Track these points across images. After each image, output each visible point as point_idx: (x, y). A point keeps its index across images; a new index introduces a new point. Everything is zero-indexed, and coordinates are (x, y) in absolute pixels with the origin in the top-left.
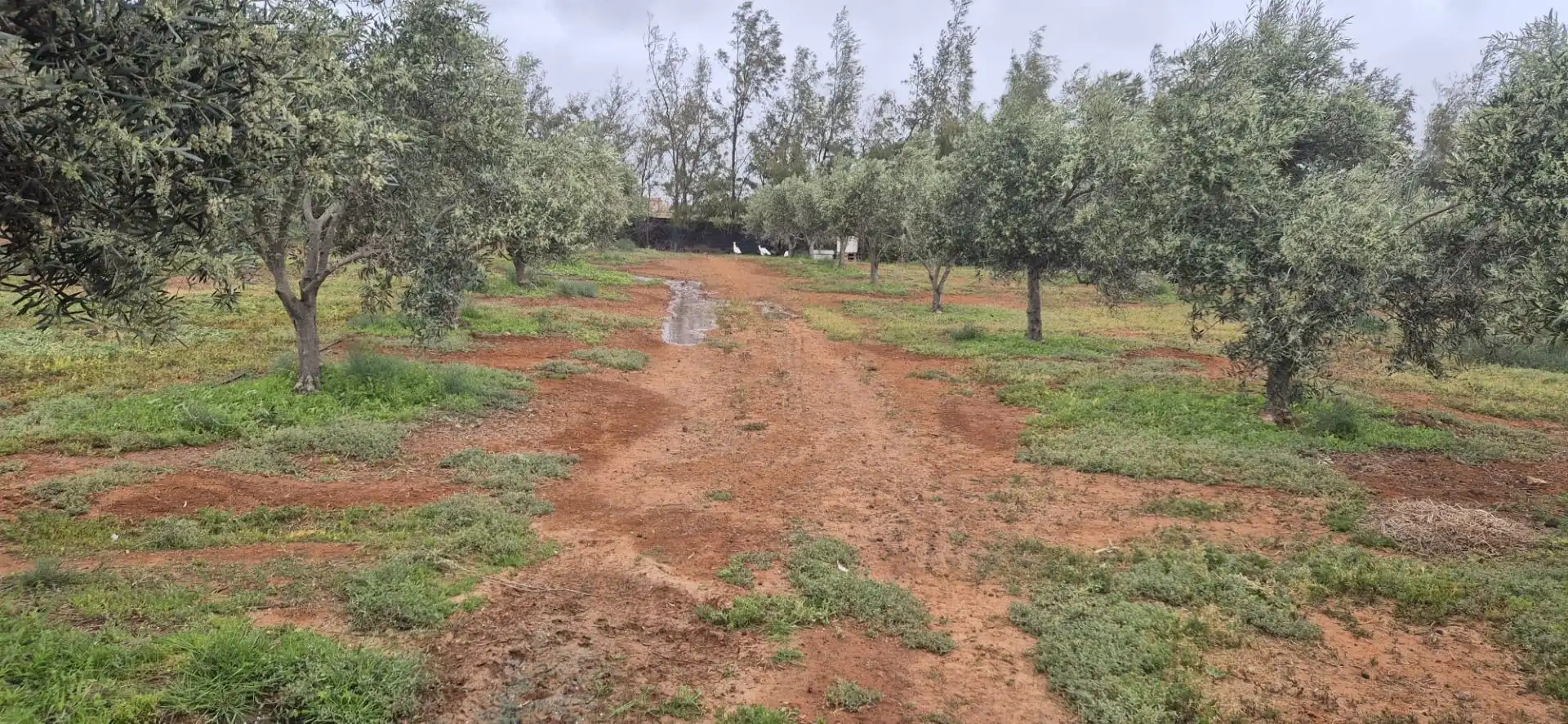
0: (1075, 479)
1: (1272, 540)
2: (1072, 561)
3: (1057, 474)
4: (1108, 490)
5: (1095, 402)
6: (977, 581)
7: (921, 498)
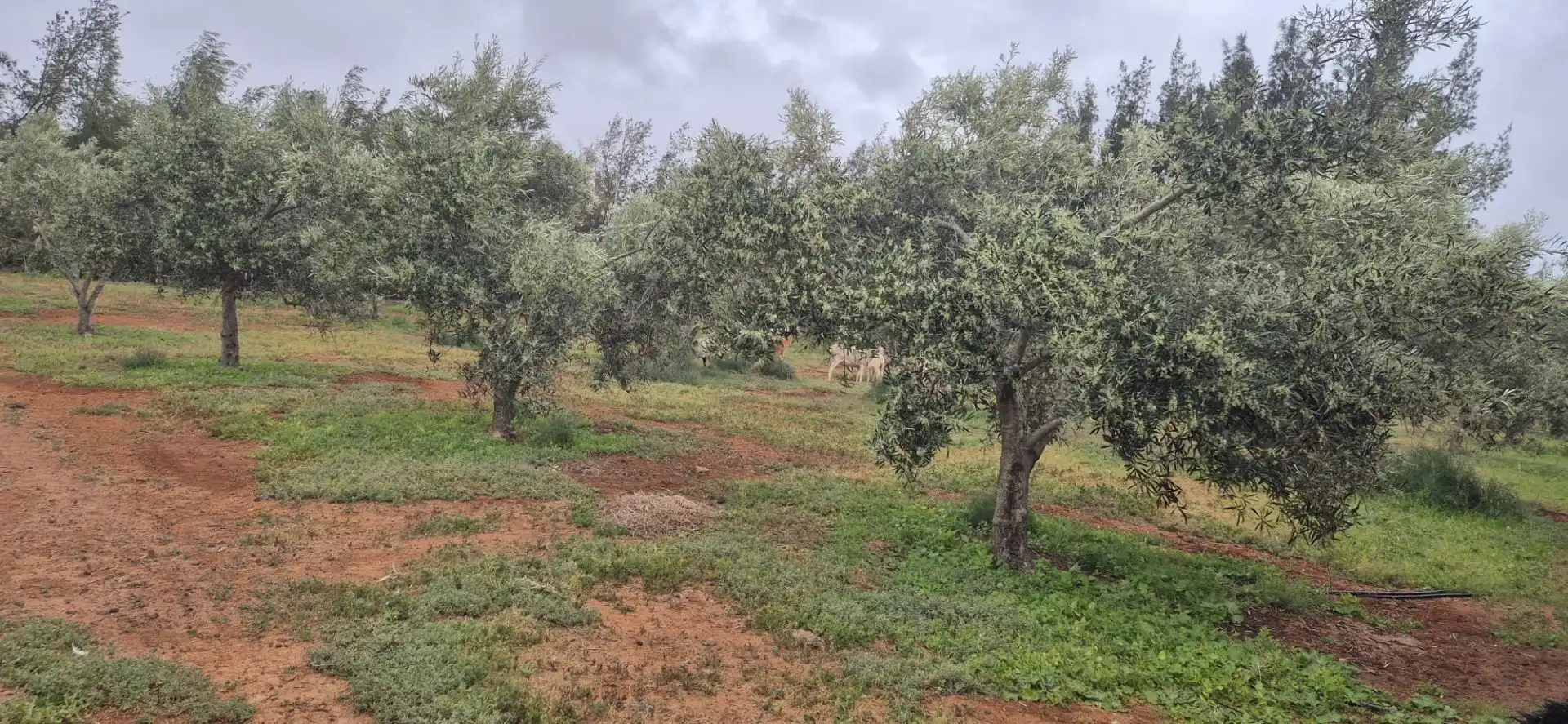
0: (330, 512)
1: (535, 544)
2: (361, 593)
3: (310, 508)
4: (367, 517)
5: (329, 429)
6: (256, 634)
7: (152, 554)
